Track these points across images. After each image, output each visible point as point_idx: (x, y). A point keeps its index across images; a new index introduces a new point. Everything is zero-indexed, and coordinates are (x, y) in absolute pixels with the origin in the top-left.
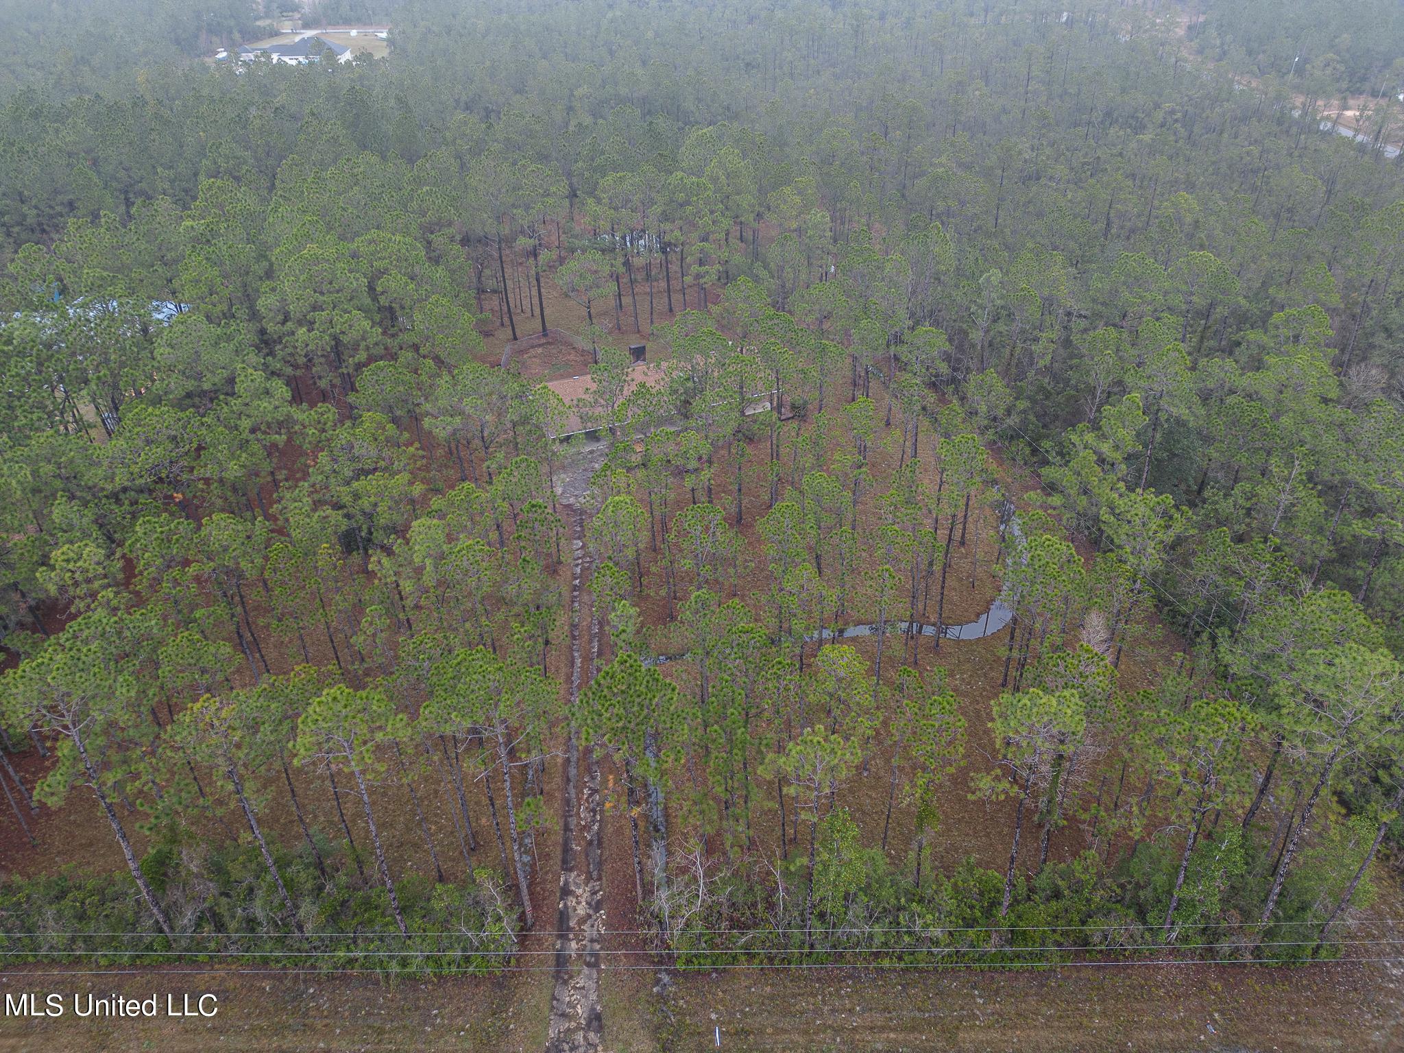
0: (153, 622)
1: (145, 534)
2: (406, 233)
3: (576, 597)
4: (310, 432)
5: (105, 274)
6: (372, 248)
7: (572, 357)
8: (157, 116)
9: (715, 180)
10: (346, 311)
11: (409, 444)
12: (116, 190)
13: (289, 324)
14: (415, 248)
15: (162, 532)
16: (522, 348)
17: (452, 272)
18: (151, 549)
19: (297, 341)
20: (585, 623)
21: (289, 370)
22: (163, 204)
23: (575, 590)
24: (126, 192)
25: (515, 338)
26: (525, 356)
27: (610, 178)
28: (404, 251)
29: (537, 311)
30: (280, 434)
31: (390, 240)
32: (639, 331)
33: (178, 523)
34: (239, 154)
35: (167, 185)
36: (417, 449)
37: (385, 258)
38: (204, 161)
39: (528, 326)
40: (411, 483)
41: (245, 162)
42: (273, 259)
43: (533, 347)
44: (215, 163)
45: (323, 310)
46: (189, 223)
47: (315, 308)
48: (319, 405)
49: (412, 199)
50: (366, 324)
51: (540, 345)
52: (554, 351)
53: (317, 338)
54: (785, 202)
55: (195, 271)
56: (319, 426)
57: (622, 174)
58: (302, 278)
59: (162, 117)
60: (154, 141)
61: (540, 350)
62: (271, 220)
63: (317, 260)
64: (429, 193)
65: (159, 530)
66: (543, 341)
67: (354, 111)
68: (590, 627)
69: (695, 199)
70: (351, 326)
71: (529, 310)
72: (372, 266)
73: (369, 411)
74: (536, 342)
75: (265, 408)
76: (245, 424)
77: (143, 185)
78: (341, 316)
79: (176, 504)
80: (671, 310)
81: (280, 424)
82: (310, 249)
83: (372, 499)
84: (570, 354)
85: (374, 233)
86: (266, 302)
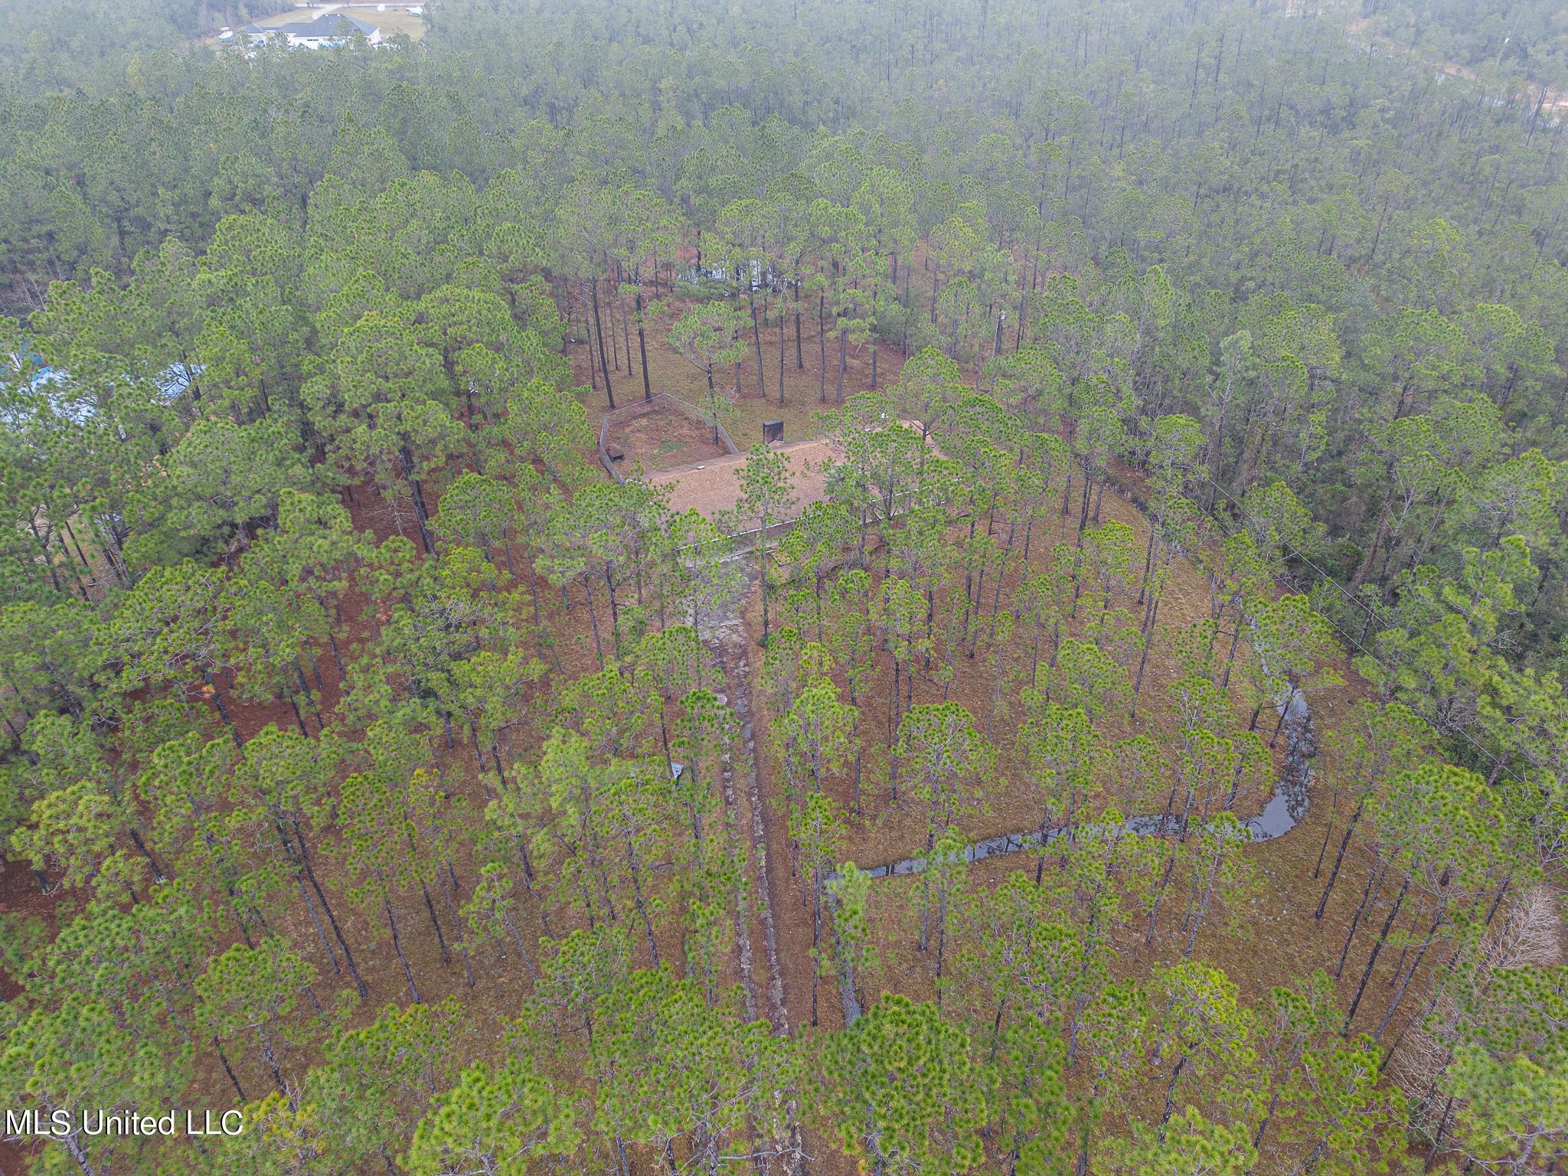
0: (182, 911)
1: (166, 766)
2: (488, 288)
3: (728, 781)
4: (382, 578)
5: (99, 355)
6: (445, 309)
7: (685, 431)
8: (155, 121)
9: (866, 209)
10: (417, 401)
11: (510, 586)
12: (107, 216)
13: (343, 417)
14: (499, 308)
15: (189, 763)
16: (622, 419)
17: (544, 333)
18: (175, 789)
19: (355, 442)
20: (744, 822)
21: (344, 480)
22: (171, 247)
23: (725, 770)
24: (119, 220)
25: (613, 406)
26: (627, 430)
27: (733, 208)
28: (484, 312)
29: (637, 368)
30: (340, 579)
31: (467, 297)
32: (764, 395)
33: (213, 746)
34: (259, 171)
35: (170, 210)
36: (522, 593)
37: (461, 323)
38: (216, 180)
39: (628, 388)
40: (526, 660)
41: (268, 181)
42: (318, 326)
43: (635, 418)
44: (230, 182)
45: (388, 401)
46: (203, 276)
47: (379, 397)
48: (391, 538)
49: (489, 236)
50: (443, 416)
51: (644, 415)
52: (661, 423)
53: (381, 439)
54: (957, 238)
55: (216, 346)
56: (392, 568)
57: (748, 201)
58: (359, 360)
59: (162, 122)
60: (155, 154)
61: (644, 422)
62: (311, 270)
63: (379, 333)
64: (511, 231)
65: (186, 760)
66: (647, 409)
67: (401, 116)
68: (751, 827)
69: (843, 234)
70: (425, 422)
71: (625, 367)
72: (445, 334)
73: (458, 545)
74: (639, 410)
75: (320, 547)
76: (294, 569)
77: (140, 210)
78: (412, 408)
79: (205, 701)
80: (801, 366)
81: (338, 566)
82: (370, 319)
83: (478, 692)
84: (682, 427)
85: (445, 290)
86: (314, 389)
